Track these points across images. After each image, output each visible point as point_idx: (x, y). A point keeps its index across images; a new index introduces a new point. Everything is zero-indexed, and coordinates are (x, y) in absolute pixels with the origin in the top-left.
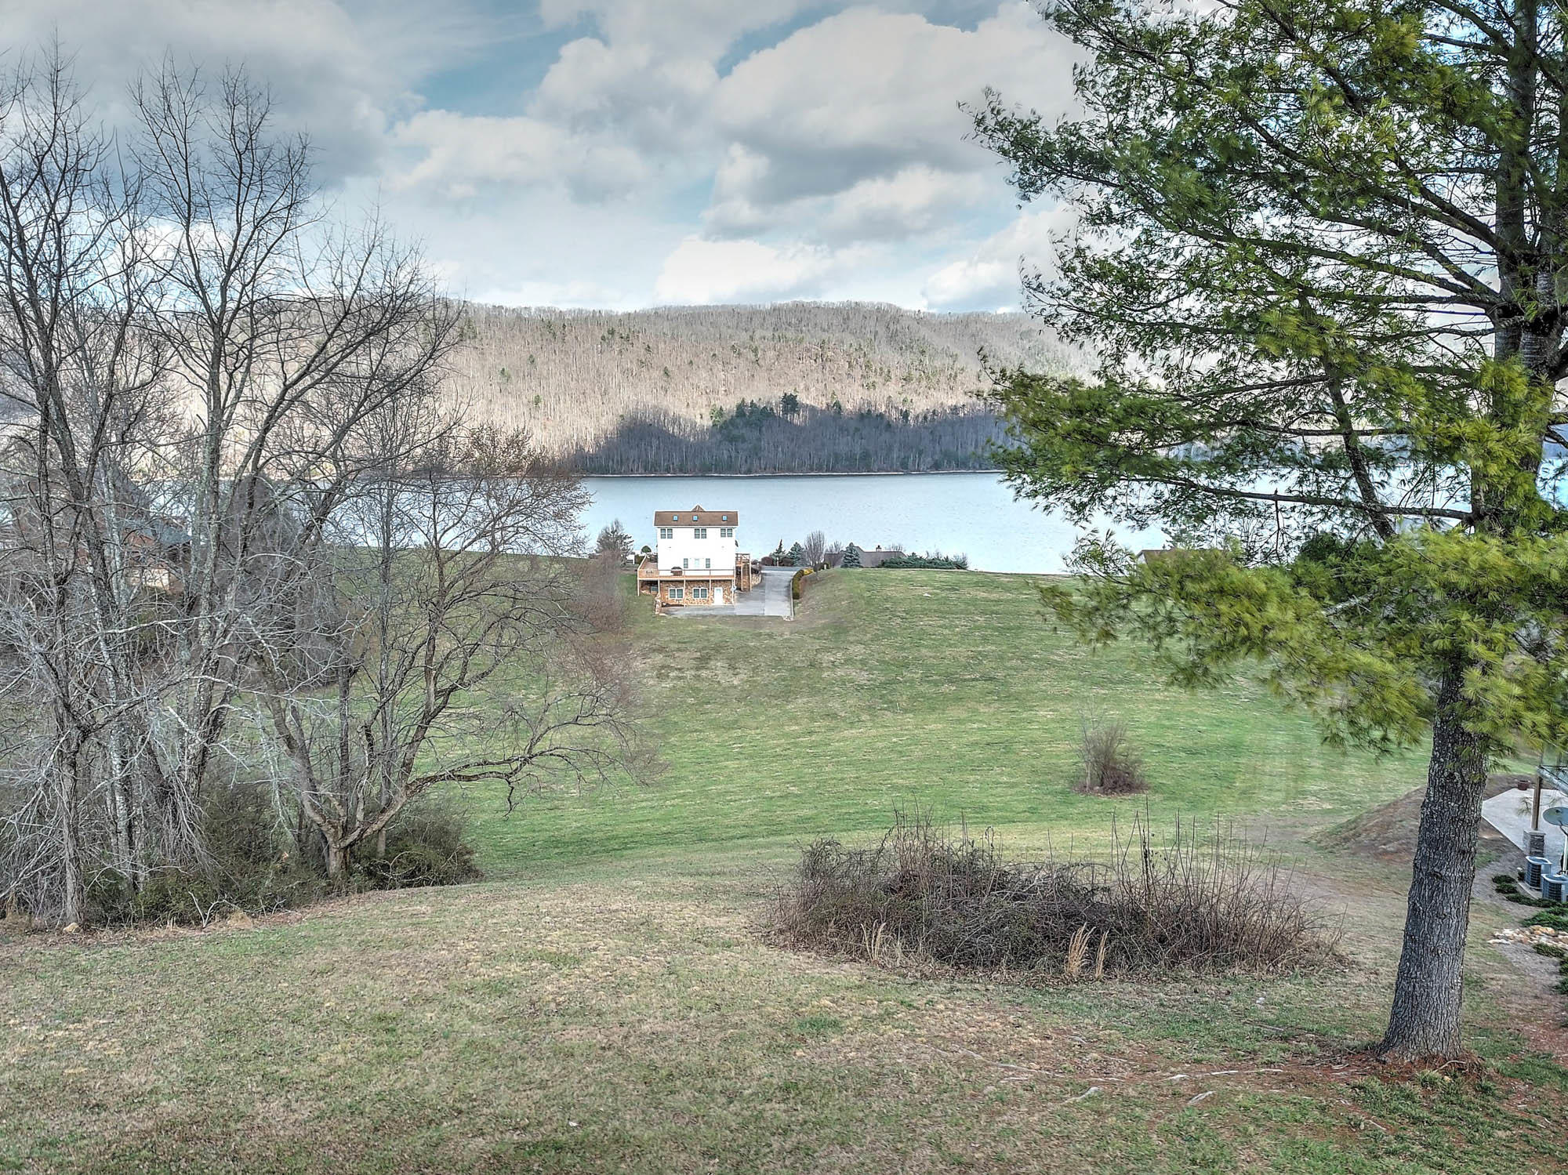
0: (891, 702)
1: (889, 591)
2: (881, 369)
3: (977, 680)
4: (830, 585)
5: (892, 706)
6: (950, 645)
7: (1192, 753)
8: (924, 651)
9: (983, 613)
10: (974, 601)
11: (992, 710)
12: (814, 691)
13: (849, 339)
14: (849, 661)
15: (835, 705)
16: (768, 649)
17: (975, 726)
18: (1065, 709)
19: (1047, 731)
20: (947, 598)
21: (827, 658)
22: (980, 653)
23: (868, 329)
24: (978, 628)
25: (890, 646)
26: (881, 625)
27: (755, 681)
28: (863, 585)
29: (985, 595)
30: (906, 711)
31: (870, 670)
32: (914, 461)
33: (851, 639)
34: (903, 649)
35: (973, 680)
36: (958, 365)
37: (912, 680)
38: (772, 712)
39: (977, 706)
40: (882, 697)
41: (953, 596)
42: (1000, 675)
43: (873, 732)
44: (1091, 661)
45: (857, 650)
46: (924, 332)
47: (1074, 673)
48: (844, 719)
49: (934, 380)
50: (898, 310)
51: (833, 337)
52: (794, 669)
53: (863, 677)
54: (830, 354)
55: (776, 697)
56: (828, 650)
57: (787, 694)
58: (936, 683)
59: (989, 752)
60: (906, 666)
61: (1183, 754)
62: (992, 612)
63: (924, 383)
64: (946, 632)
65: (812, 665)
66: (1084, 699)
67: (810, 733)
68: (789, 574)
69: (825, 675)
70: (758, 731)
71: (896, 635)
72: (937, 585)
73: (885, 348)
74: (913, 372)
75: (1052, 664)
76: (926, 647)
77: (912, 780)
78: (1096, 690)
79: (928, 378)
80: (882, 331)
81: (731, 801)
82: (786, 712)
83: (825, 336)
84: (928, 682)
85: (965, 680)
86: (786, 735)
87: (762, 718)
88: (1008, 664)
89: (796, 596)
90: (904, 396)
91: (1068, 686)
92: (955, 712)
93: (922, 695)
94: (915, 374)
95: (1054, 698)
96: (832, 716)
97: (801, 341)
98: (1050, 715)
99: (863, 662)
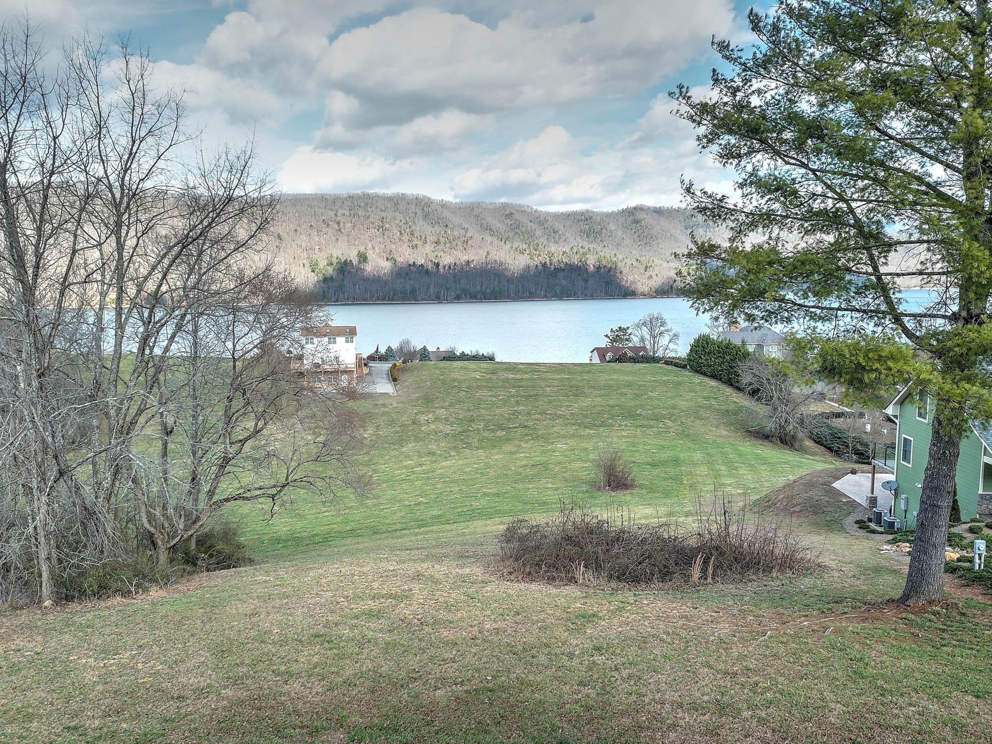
0: (468, 443)
1: (455, 375)
2: (421, 236)
3: (517, 428)
4: (416, 372)
5: (469, 446)
6: (497, 407)
7: (653, 465)
8: (483, 411)
9: (514, 387)
10: (507, 380)
11: (530, 446)
12: (418, 439)
13: (399, 217)
14: (437, 419)
15: (433, 447)
16: (383, 414)
17: (522, 455)
18: (572, 443)
19: (566, 456)
20: (491, 379)
21: (423, 418)
22: (516, 411)
23: (410, 211)
24: (512, 396)
25: (462, 409)
26: (454, 397)
27: (379, 435)
28: (438, 372)
29: (513, 376)
30: (478, 448)
31: (452, 424)
32: (444, 295)
33: (437, 405)
34: (470, 411)
35: (515, 428)
36: (468, 235)
37: (478, 430)
38: (393, 453)
39: (520, 443)
40: (462, 440)
41: (494, 377)
42: (530, 424)
43: (461, 462)
44: (582, 414)
45: (442, 412)
46: (446, 213)
47: (573, 421)
48: (440, 456)
49: (454, 244)
50: (430, 199)
51: (389, 215)
52: (403, 425)
53: (447, 429)
54: (387, 226)
55: (394, 444)
56: (422, 413)
57: (401, 442)
58: (493, 431)
59: (535, 471)
60: (473, 421)
61: (648, 467)
62: (519, 387)
63: (448, 245)
64: (494, 399)
65: (414, 423)
66: (582, 437)
67: (421, 465)
68: (386, 366)
69: (423, 428)
70: (386, 466)
71: (464, 402)
72: (483, 371)
73: (421, 222)
74: (441, 238)
75: (560, 416)
76: (483, 409)
77: (495, 490)
78: (587, 431)
79: (450, 242)
80: (419, 212)
81: (384, 509)
82: (402, 453)
83: (384, 215)
84: (488, 430)
85: (510, 428)
86: (406, 467)
87: (387, 457)
88: (534, 417)
89: (395, 380)
90: (436, 253)
91: (571, 429)
92: (508, 448)
93: (484, 438)
94: (442, 240)
95: (564, 436)
96: (433, 454)
97: (368, 217)
98: (564, 447)
99: (446, 420)
